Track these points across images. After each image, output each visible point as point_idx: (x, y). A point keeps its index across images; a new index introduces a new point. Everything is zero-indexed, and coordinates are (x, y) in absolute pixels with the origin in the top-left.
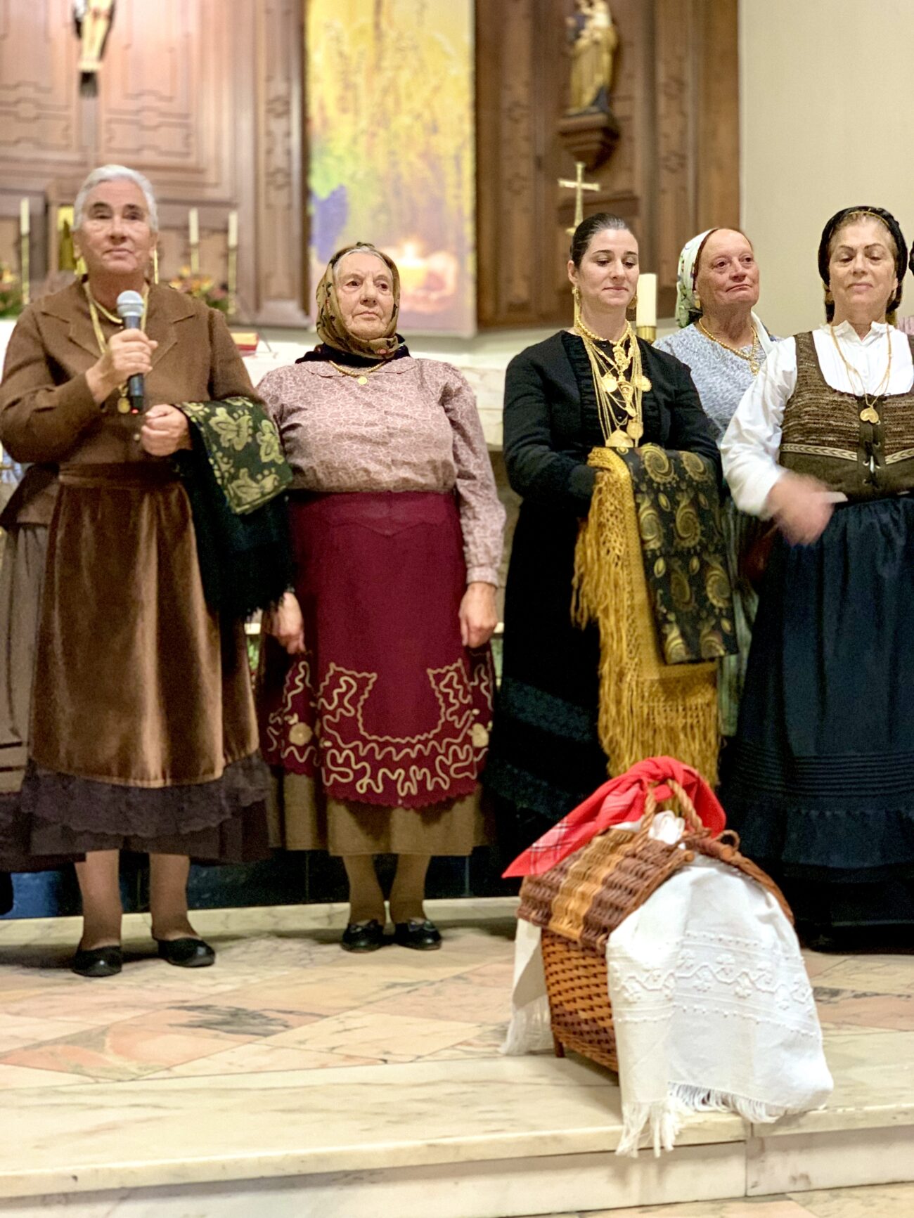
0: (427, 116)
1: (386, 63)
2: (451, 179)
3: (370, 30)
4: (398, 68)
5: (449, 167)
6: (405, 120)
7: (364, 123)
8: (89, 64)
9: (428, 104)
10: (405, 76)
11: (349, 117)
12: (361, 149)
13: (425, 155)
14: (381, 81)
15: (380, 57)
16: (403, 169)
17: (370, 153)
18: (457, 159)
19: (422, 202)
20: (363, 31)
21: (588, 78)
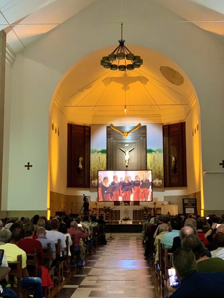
0: (159, 167)
2: (161, 173)
3: (153, 159)
5: (161, 172)
6: (156, 168)
7: (153, 168)
8: (127, 165)
9: (159, 166)
10: (157, 163)
11: (151, 168)
13: (159, 171)
14: (154, 164)
15: (154, 162)
16: (156, 172)
18: (162, 171)
19: (158, 175)
20: (152, 159)
21: (173, 164)
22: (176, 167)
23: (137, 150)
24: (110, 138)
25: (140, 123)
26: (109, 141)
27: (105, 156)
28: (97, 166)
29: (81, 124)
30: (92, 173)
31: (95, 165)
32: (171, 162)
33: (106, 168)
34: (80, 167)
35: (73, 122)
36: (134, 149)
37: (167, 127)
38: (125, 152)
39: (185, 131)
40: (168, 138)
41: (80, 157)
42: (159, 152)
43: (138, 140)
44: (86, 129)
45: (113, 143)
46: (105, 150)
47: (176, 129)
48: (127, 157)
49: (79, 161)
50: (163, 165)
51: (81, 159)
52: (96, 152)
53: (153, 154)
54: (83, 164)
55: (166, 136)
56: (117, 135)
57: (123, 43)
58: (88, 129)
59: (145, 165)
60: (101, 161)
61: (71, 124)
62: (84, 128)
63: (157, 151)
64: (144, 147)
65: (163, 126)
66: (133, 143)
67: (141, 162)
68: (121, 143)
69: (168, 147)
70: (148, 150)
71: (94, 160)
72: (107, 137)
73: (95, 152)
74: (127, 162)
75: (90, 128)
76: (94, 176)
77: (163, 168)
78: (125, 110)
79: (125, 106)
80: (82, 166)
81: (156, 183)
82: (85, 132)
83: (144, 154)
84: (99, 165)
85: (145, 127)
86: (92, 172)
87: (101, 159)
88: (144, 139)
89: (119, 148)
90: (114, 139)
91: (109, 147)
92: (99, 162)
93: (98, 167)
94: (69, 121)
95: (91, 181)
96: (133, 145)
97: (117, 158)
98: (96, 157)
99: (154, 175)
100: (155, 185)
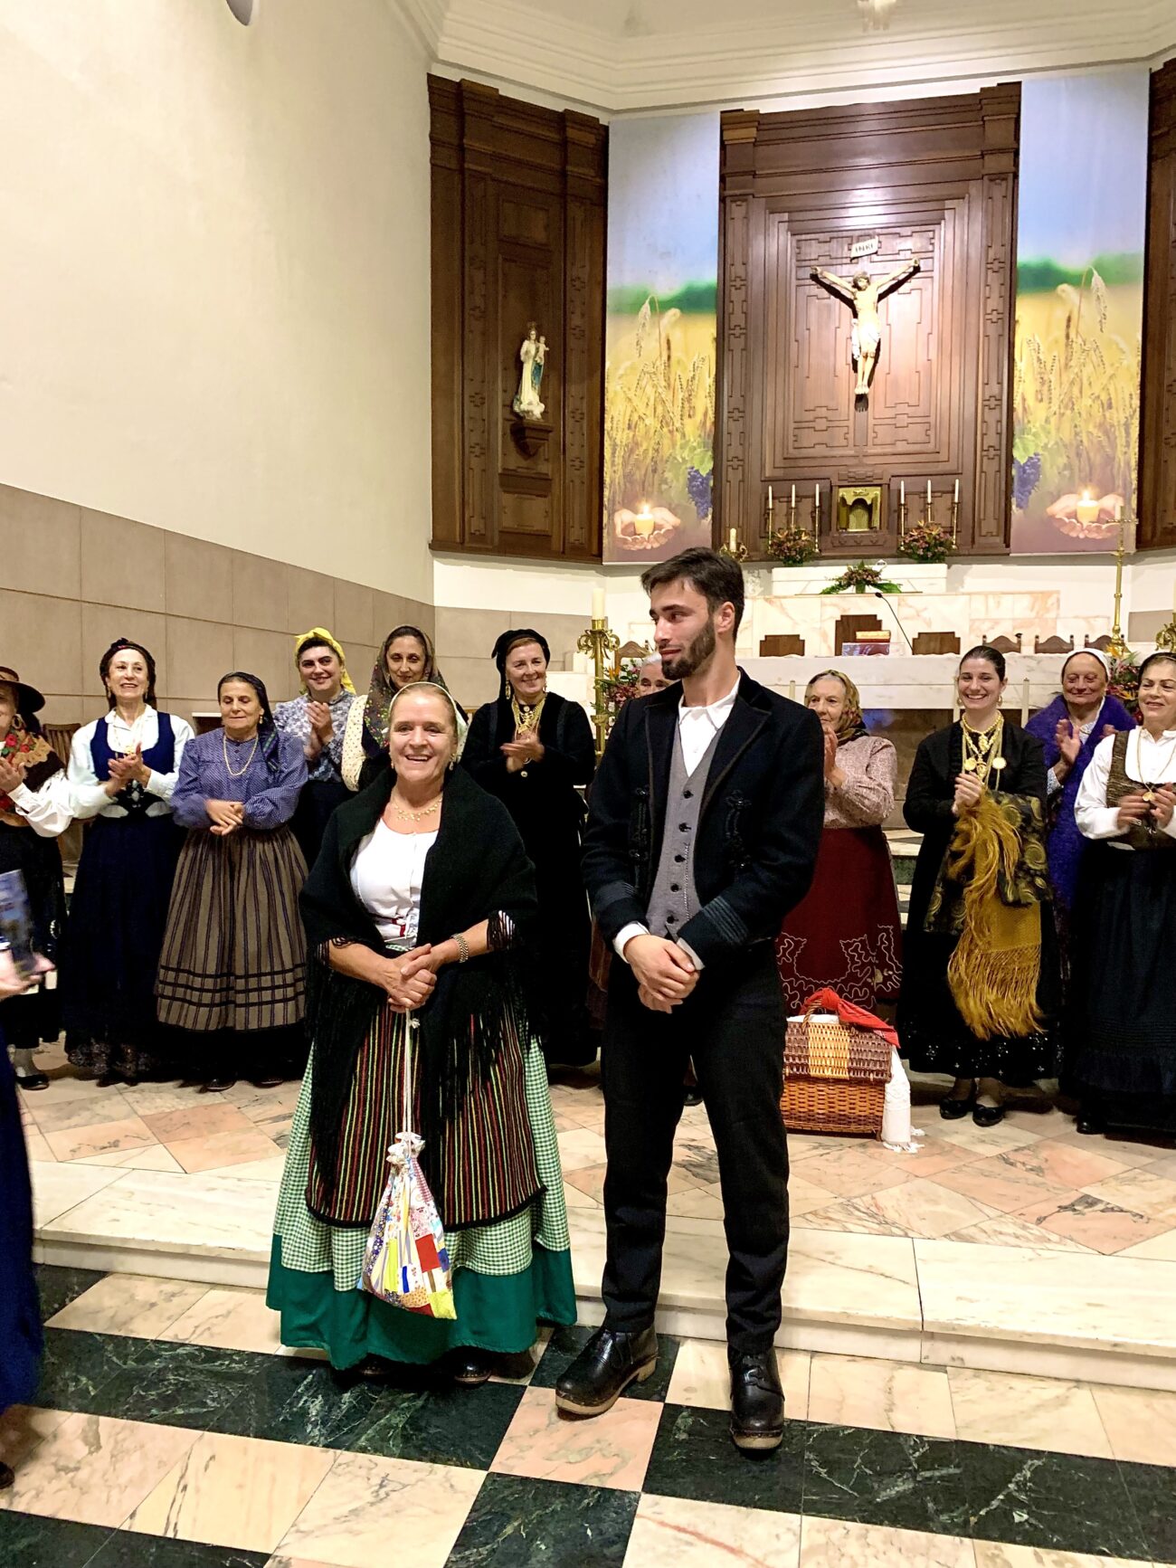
0: (1104, 397)
1: (1072, 363)
2: (1121, 441)
3: (1062, 340)
4: (1083, 365)
5: (1120, 434)
6: (1087, 401)
7: (1055, 408)
8: (862, 389)
9: (1106, 389)
10: (1088, 370)
11: (1044, 404)
12: (1052, 427)
13: (1101, 426)
14: (1069, 376)
15: (1068, 359)
16: (1084, 437)
17: (1058, 429)
18: (1127, 426)
19: (1098, 459)
20: (1057, 342)
23: (942, 278)
24: (741, 198)
26: (735, 225)
27: (705, 329)
28: (650, 411)
30: (619, 460)
31: (636, 401)
42: (1106, 281)
44: (572, 133)
46: (707, 290)
48: (864, 333)
49: (519, 366)
50: (1137, 378)
51: (533, 350)
52: (646, 308)
53: (1061, 299)
54: (554, 393)
58: (590, 139)
60: (676, 370)
61: (459, 85)
62: (562, 128)
63: (1097, 280)
64: (996, 251)
65: (1154, 76)
66: (914, 229)
68: (822, 233)
70: (1028, 269)
71: (633, 367)
72: (722, 200)
73: (635, 307)
74: (865, 366)
75: (602, 134)
76: (628, 477)
77: (1136, 402)
80: (543, 399)
81: (1074, 515)
82: (563, 157)
83: (995, 303)
84: (663, 403)
85: (1005, 100)
86: (614, 446)
87: (676, 353)
88: (999, 190)
89: (809, 272)
90: (772, 207)
91: (736, 268)
92: (668, 380)
93: (660, 409)
94: (445, 59)
95: (611, 516)
96: (908, 244)
97: (794, 345)
98: (642, 344)
99: (1065, 460)
100: (1065, 530)
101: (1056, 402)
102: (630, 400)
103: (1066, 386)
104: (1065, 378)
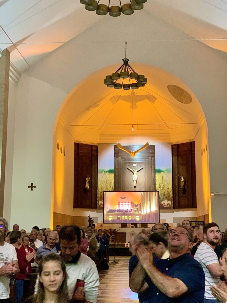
0: (168, 188)
1: (163, 183)
2: (170, 194)
4: (165, 183)
5: (170, 192)
8: (135, 185)
9: (168, 186)
10: (165, 184)
12: (161, 191)
13: (167, 191)
14: (163, 184)
16: (165, 193)
17: (162, 192)
18: (171, 192)
19: (167, 196)
20: (161, 180)
21: (182, 185)
22: (186, 187)
23: (146, 170)
24: (117, 157)
25: (148, 142)
26: (116, 161)
27: (112, 175)
28: (104, 187)
29: (89, 143)
30: (100, 194)
31: (102, 185)
32: (181, 183)
33: (113, 188)
34: (87, 187)
35: (80, 142)
36: (142, 168)
37: (177, 146)
38: (133, 172)
39: (195, 150)
40: (177, 158)
41: (87, 177)
42: (167, 172)
43: (146, 160)
44: (93, 148)
45: (121, 163)
46: (113, 170)
47: (186, 149)
48: (135, 177)
49: (86, 181)
50: (172, 185)
51: (88, 179)
52: (104, 172)
53: (161, 174)
54: (90, 185)
55: (176, 156)
56: (125, 155)
57: (127, 61)
58: (95, 148)
59: (153, 186)
60: (108, 181)
61: (78, 144)
62: (92, 147)
63: (166, 172)
64: (153, 167)
65: (172, 146)
66: (142, 163)
67: (149, 183)
68: (129, 162)
69: (177, 167)
70: (157, 169)
71: (102, 180)
72: (115, 157)
73: (102, 172)
74: (135, 182)
75: (97, 147)
76: (101, 196)
77: (172, 188)
78: (133, 129)
79: (133, 125)
80: (89, 186)
81: (164, 204)
82: (92, 152)
83: (153, 174)
84: (106, 186)
85: (153, 147)
86: (99, 192)
87: (108, 179)
88: (153, 159)
89: (127, 168)
90: (122, 158)
91: (117, 167)
92: (107, 182)
93: (106, 187)
94: (76, 140)
95: (98, 202)
96: (141, 165)
97: (125, 178)
98: (103, 177)
99: (163, 196)
100: (163, 206)
101: (161, 188)
102: (101, 185)
103: (163, 186)
104: (162, 185)
